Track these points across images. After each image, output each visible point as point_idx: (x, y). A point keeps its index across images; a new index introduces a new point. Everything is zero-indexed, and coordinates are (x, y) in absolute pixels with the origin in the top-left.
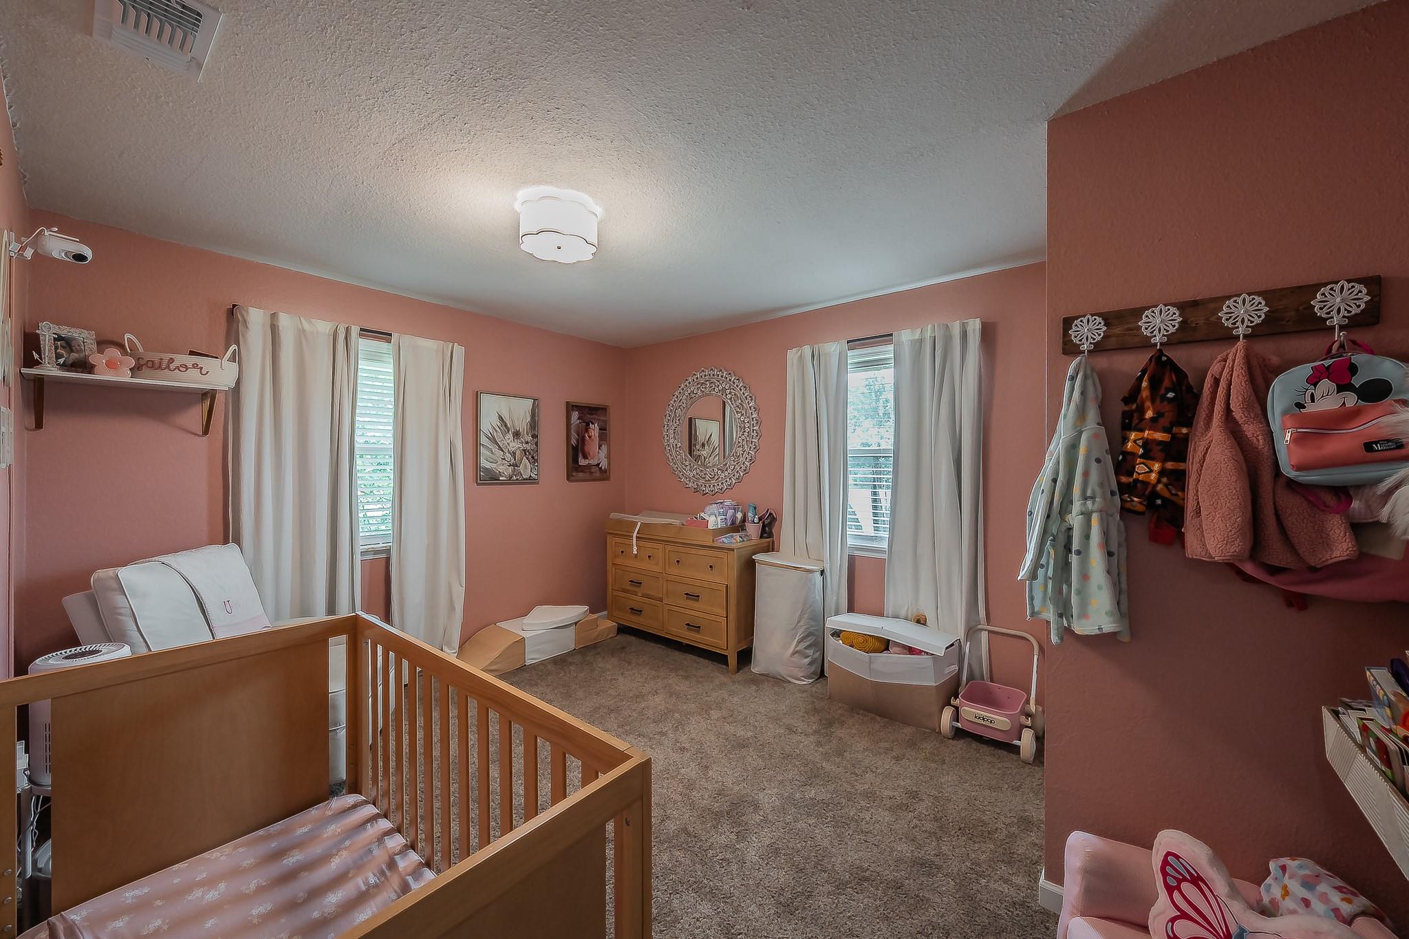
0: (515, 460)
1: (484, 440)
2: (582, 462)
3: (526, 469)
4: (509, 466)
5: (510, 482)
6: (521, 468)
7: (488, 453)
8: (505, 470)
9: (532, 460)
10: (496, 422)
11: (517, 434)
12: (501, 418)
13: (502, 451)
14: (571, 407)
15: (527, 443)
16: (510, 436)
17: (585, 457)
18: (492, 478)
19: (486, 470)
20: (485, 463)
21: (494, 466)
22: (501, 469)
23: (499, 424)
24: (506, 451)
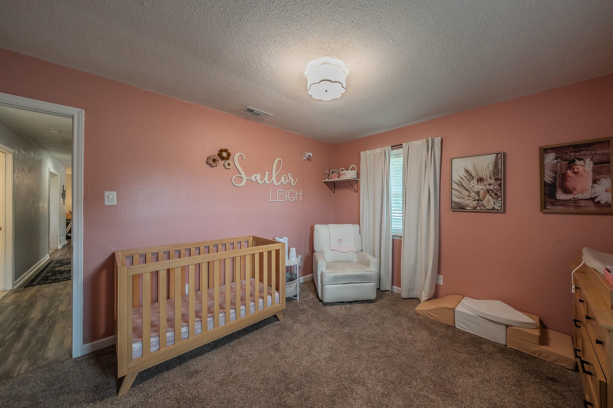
0: (479, 196)
1: (455, 186)
2: (561, 196)
3: (489, 202)
4: (474, 201)
5: (474, 210)
6: (485, 203)
7: (457, 193)
8: (470, 203)
9: (495, 196)
10: (463, 174)
11: (480, 180)
12: (467, 171)
13: (468, 191)
14: (544, 151)
15: (490, 184)
16: (475, 181)
17: (567, 191)
18: (460, 208)
19: (456, 203)
20: (455, 199)
21: (461, 200)
22: (467, 202)
23: (465, 175)
24: (471, 191)
